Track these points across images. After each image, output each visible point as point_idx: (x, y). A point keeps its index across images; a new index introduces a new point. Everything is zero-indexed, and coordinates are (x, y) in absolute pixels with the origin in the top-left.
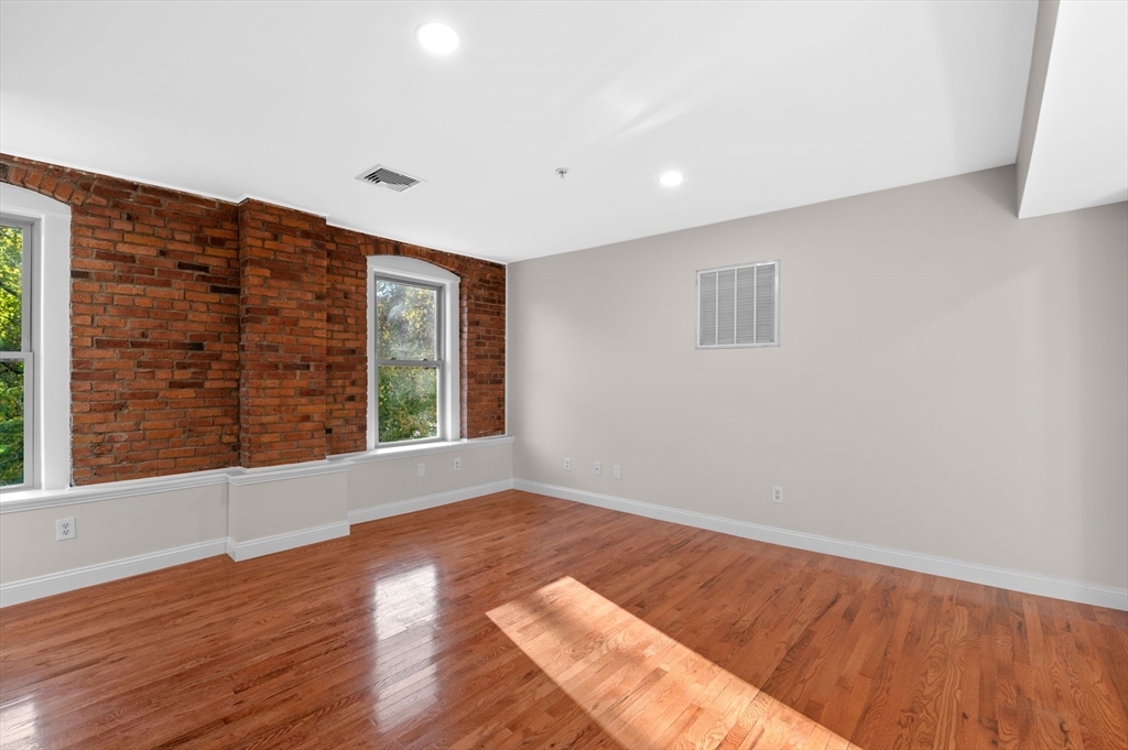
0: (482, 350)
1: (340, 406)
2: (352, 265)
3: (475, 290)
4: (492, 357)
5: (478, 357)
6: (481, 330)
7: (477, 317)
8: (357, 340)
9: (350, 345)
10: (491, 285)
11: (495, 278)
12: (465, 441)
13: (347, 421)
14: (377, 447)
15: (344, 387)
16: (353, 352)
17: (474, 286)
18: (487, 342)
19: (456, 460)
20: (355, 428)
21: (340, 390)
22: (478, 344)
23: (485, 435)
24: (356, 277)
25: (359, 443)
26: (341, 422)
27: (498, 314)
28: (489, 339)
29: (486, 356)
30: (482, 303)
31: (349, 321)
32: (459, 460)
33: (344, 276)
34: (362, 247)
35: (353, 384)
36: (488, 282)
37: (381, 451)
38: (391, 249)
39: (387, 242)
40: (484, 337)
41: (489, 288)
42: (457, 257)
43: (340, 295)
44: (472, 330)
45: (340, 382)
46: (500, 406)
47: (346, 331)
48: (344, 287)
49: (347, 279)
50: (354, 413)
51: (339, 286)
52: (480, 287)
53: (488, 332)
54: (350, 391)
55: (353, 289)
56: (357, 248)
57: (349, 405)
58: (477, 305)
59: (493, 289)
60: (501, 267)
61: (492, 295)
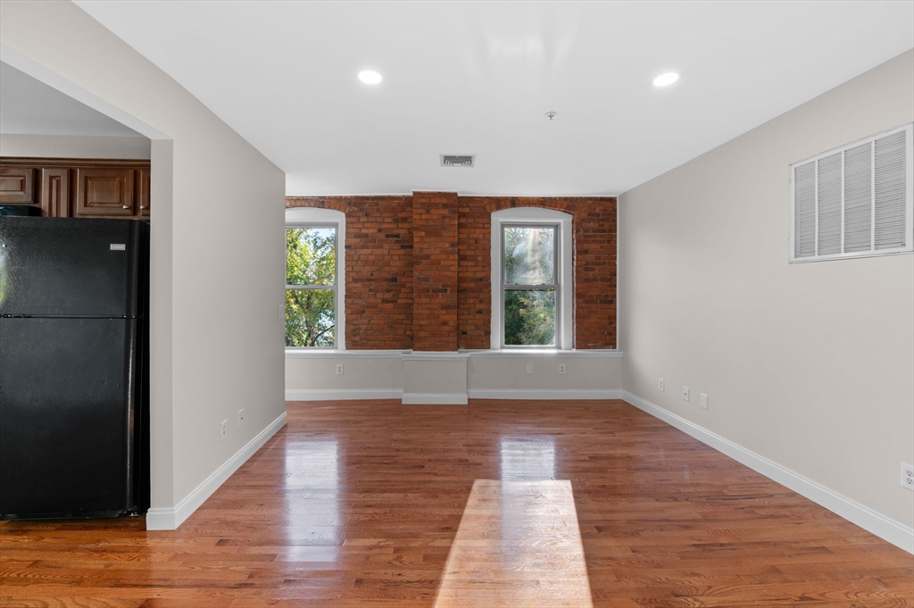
0: (591, 274)
1: (472, 317)
2: (480, 220)
3: (584, 224)
4: (602, 280)
5: (587, 280)
6: (590, 257)
7: (586, 246)
8: (484, 271)
9: (480, 275)
10: (601, 217)
11: (605, 210)
12: (574, 350)
13: (477, 328)
14: (503, 348)
15: (475, 304)
16: (481, 280)
17: (583, 220)
18: (597, 267)
19: (561, 365)
20: (482, 333)
21: (472, 306)
22: (586, 269)
23: (595, 347)
24: (483, 228)
25: (485, 343)
26: (473, 327)
27: (609, 242)
28: (599, 264)
29: (595, 279)
30: (591, 234)
31: (479, 259)
32: (564, 365)
33: (475, 228)
34: (487, 207)
35: (481, 302)
36: (598, 215)
37: (505, 351)
38: (508, 203)
39: (506, 199)
40: (592, 263)
41: (598, 221)
42: (566, 199)
43: (473, 241)
44: (580, 257)
45: (472, 301)
46: (610, 323)
47: (476, 266)
48: (475, 236)
49: (477, 230)
50: (481, 322)
51: (471, 236)
52: (589, 221)
53: (597, 258)
54: (479, 306)
55: (481, 236)
56: (484, 208)
57: (479, 316)
58: (585, 236)
59: (602, 220)
60: (612, 201)
61: (603, 226)
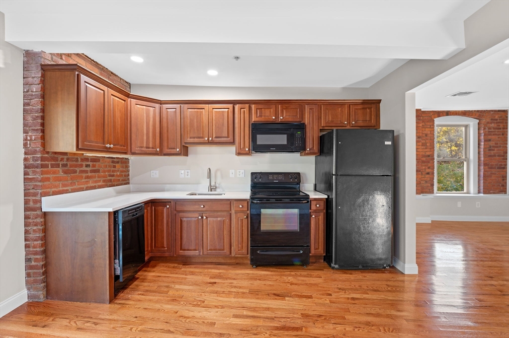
0: (492, 153)
1: (424, 176)
2: (428, 124)
3: (488, 125)
4: (498, 156)
5: (490, 156)
6: (492, 143)
7: (490, 137)
8: (430, 151)
9: (428, 153)
10: (498, 121)
11: (501, 117)
12: (482, 195)
13: (426, 182)
14: (437, 193)
15: (425, 169)
16: (429, 156)
17: (488, 123)
18: (496, 149)
19: (477, 203)
20: (429, 185)
21: (424, 170)
22: (489, 150)
23: (494, 193)
24: (430, 128)
25: (431, 190)
26: (424, 182)
27: (503, 134)
28: (497, 147)
29: (495, 156)
30: (492, 130)
31: (428, 144)
32: (479, 203)
33: (425, 128)
34: (432, 116)
35: (429, 168)
36: (497, 120)
37: (439, 195)
38: (445, 114)
39: (443, 111)
40: (493, 147)
41: (497, 123)
42: (478, 111)
43: (424, 135)
44: (486, 143)
45: (424, 167)
46: (503, 180)
47: (426, 148)
48: (425, 132)
49: (427, 129)
50: (429, 179)
51: (423, 132)
52: (491, 123)
53: (496, 144)
54: (428, 171)
55: (429, 132)
56: (431, 117)
57: (427, 176)
58: (489, 132)
59: (499, 122)
60: (505, 112)
61: (499, 126)
